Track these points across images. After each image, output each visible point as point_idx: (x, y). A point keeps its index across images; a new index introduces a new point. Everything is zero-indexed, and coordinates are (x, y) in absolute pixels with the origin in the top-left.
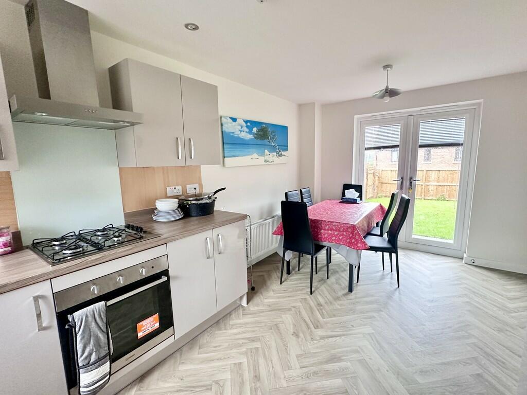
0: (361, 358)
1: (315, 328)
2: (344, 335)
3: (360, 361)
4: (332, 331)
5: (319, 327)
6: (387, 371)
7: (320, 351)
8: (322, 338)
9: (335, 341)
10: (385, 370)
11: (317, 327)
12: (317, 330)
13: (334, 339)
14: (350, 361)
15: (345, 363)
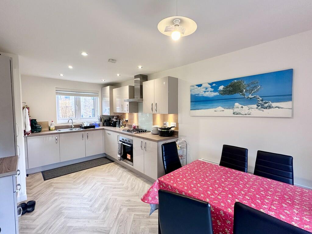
0: (99, 218)
1: (128, 208)
2: (116, 218)
3: (98, 217)
4: (122, 214)
5: (128, 210)
6: (85, 225)
7: (114, 206)
8: (120, 209)
9: (115, 213)
10: (86, 224)
11: (129, 209)
12: (127, 209)
13: (117, 213)
14: (101, 214)
15: (102, 211)
